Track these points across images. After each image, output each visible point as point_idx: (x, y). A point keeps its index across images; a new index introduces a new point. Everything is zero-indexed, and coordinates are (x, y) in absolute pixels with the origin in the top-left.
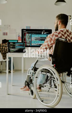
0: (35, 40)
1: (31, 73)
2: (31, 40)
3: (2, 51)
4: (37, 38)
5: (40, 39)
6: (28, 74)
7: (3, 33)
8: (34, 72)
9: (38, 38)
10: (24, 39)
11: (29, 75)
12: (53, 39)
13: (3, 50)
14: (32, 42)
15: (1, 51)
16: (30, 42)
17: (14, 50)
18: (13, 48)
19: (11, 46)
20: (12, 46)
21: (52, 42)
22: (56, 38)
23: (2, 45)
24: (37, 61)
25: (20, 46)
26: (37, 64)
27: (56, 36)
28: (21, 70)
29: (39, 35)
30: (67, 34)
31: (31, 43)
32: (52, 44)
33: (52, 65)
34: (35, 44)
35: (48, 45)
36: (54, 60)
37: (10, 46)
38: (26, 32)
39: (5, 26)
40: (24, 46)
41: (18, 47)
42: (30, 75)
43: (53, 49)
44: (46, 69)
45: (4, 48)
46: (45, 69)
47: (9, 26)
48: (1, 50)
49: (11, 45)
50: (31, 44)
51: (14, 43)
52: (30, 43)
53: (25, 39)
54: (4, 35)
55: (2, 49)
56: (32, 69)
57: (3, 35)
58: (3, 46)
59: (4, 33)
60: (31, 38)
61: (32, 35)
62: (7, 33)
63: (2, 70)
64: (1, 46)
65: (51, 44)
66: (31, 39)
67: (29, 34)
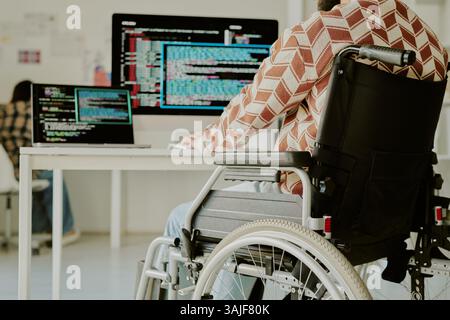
0: (188, 74)
1: (165, 264)
2: (166, 76)
3: (13, 139)
4: (199, 63)
5: (217, 74)
6: (153, 268)
7: (20, 53)
8: (186, 261)
9: (202, 66)
10: (127, 68)
11: (155, 279)
12: (316, 55)
13: (17, 133)
14: (168, 85)
15: (4, 141)
16: (161, 88)
17: (71, 128)
18: (60, 117)
19: (49, 106)
20: (56, 109)
21: (311, 73)
22: (338, 47)
23: (11, 111)
24: (211, 193)
25: (100, 106)
26: (207, 210)
27: (338, 34)
28: (108, 234)
29: (211, 50)
30: (402, 29)
31: (165, 93)
32: (306, 87)
33: (314, 223)
34: (188, 96)
35: (284, 96)
36: (323, 190)
37: (45, 109)
38: (139, 31)
39: (28, 16)
40: (125, 108)
41: (89, 116)
42: (162, 275)
43: (310, 118)
44: (267, 248)
45: (20, 122)
46: (262, 246)
47: (52, 19)
48: (5, 134)
49: (53, 102)
50: (165, 99)
51: (69, 90)
52: (158, 92)
53: (130, 72)
54: (26, 61)
55: (12, 128)
56: (177, 241)
57: (20, 61)
58: (16, 115)
59: (26, 53)
60: (165, 63)
61: (169, 49)
62: (38, 54)
63: (8, 234)
64: (5, 116)
65: (301, 90)
66: (165, 70)
67: (152, 40)
